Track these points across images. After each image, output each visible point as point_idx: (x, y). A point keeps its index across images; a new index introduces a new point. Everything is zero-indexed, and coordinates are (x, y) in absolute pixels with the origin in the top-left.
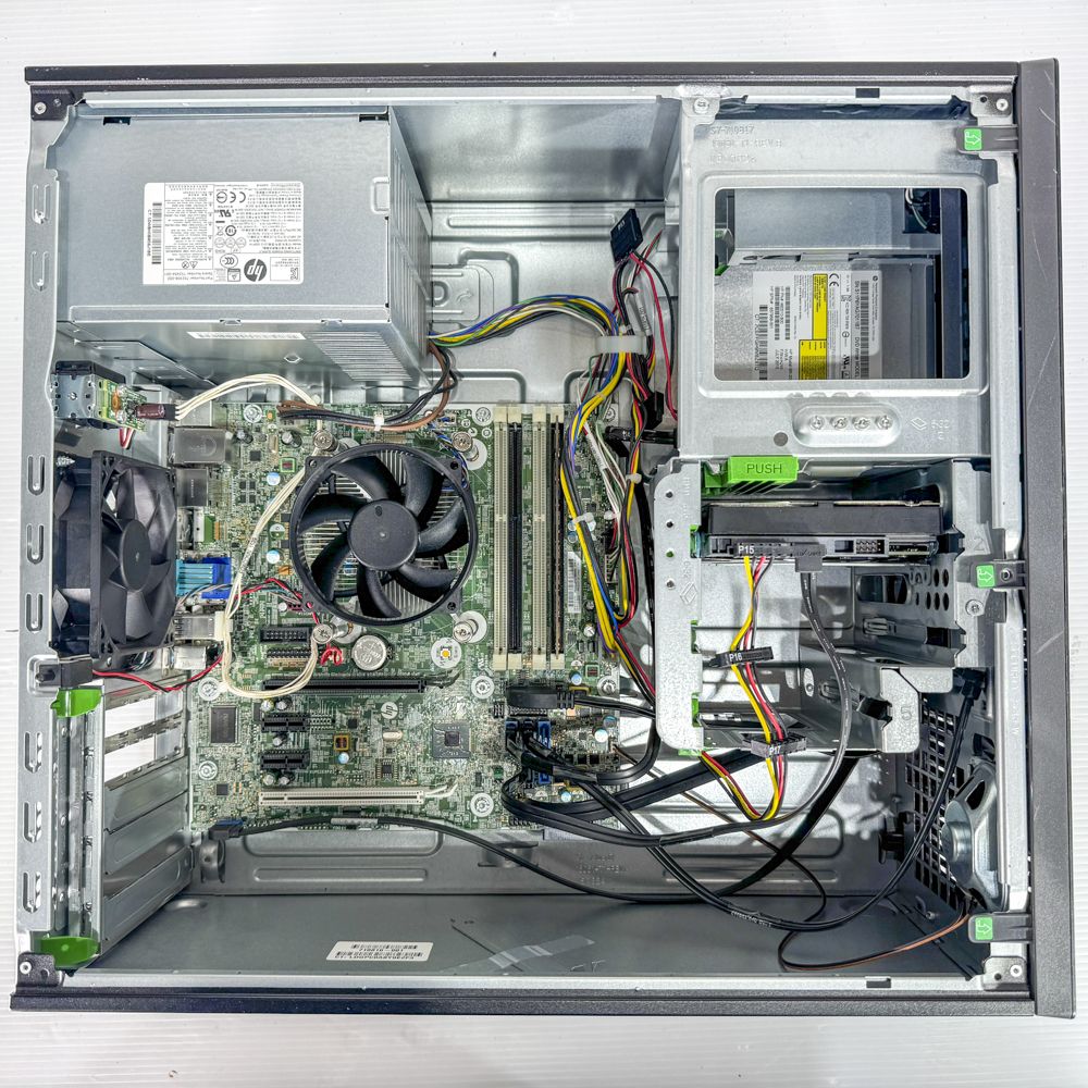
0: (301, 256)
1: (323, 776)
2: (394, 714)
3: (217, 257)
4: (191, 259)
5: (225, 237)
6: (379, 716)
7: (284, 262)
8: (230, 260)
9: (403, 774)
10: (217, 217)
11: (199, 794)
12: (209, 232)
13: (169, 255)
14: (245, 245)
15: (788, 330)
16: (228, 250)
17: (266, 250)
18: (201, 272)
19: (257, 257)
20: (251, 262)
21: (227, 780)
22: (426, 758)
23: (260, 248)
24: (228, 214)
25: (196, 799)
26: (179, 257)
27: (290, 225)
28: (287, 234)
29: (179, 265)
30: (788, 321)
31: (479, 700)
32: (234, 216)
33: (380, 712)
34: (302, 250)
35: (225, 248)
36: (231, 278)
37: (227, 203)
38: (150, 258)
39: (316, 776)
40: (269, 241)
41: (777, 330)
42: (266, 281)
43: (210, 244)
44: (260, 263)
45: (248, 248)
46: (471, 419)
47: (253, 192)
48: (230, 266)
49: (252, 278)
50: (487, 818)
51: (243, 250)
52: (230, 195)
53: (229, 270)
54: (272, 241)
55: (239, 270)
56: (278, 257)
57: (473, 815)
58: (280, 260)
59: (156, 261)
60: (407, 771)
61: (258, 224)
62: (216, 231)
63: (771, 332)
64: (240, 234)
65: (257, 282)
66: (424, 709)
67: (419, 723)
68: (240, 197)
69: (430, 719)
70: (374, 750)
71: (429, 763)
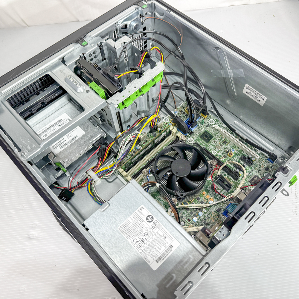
0: (136, 211)
1: (241, 153)
3: (155, 231)
4: (162, 237)
5: (149, 234)
6: (218, 153)
7: (142, 214)
8: (153, 227)
9: (223, 139)
10: (145, 242)
12: (151, 240)
13: (167, 244)
14: (146, 228)
16: (151, 230)
17: (143, 221)
18: (163, 232)
19: (146, 221)
20: (149, 222)
22: (215, 138)
23: (143, 223)
24: (142, 240)
26: (165, 241)
27: (131, 221)
28: (134, 220)
29: (166, 239)
31: (194, 139)
32: (141, 238)
33: (217, 154)
34: (135, 212)
35: (152, 232)
36: (157, 223)
37: (140, 242)
38: (172, 249)
40: (140, 223)
42: (150, 214)
43: (154, 237)
44: (147, 219)
45: (146, 226)
47: (131, 239)
48: (155, 226)
50: (213, 119)
51: (148, 227)
52: (137, 244)
53: (156, 225)
54: (139, 222)
55: (154, 223)
56: (142, 216)
57: (215, 122)
58: (142, 215)
59: (171, 246)
60: (221, 139)
61: (138, 229)
62: (149, 238)
64: (145, 231)
66: (207, 147)
67: (210, 145)
68: (135, 241)
69: (207, 144)
70: (225, 148)
71: (215, 137)
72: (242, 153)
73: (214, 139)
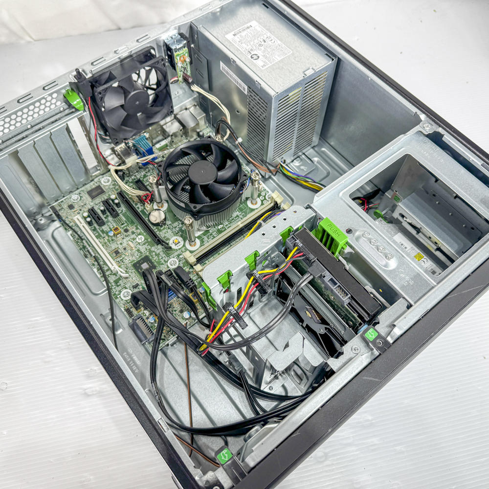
0: (270, 64)
1: (99, 234)
2: (140, 241)
3: (250, 47)
4: (243, 42)
5: (258, 45)
6: (135, 237)
7: (264, 62)
8: (252, 50)
9: (119, 259)
10: (262, 40)
11: (65, 201)
12: (255, 41)
13: (239, 37)
16: (254, 48)
17: (263, 56)
18: (242, 46)
19: (259, 55)
20: (256, 55)
21: (76, 206)
22: (131, 262)
23: (263, 54)
24: (265, 42)
25: (62, 202)
26: (241, 39)
27: (277, 57)
28: (274, 58)
29: (238, 40)
31: (167, 265)
32: (266, 43)
33: (137, 236)
34: (272, 64)
36: (247, 53)
37: (268, 40)
38: (234, 33)
39: (98, 232)
40: (267, 55)
42: (255, 61)
43: (252, 43)
44: (258, 57)
45: (260, 52)
46: (266, 194)
47: (277, 44)
49: (252, 57)
50: (122, 300)
51: (258, 51)
52: (271, 39)
53: (249, 52)
54: (268, 56)
55: (251, 54)
56: (264, 59)
57: (120, 294)
59: (234, 35)
60: (121, 260)
61: (269, 50)
62: (257, 42)
64: (262, 48)
65: (252, 59)
66: (149, 249)
67: (143, 252)
68: (273, 41)
69: (148, 254)
70: (121, 244)
71: (130, 265)
72: (97, 234)
73: (134, 261)
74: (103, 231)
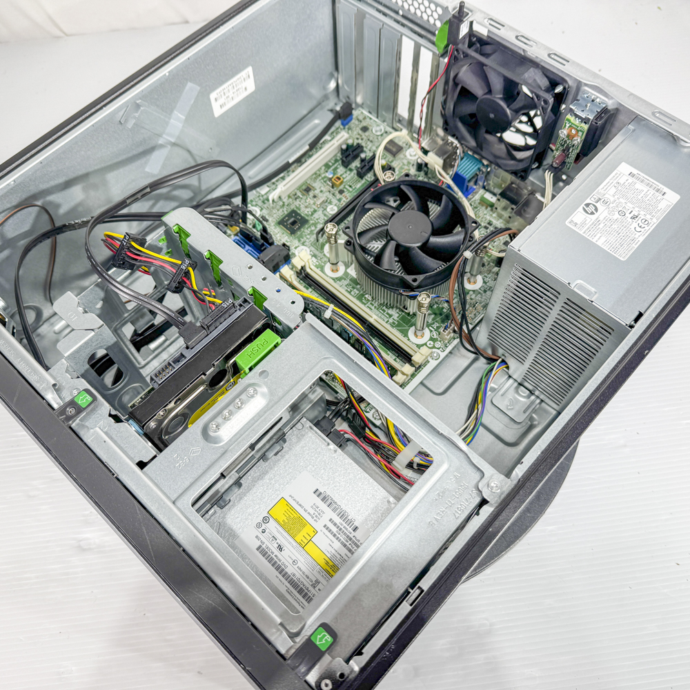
2: (329, 210)
11: (372, 121)
15: (330, 531)
21: (367, 134)
25: (371, 119)
30: (335, 535)
39: (333, 164)
41: (335, 524)
46: (438, 349)
49: (587, 205)
63: (338, 520)
65: (583, 205)
74: (336, 169)
